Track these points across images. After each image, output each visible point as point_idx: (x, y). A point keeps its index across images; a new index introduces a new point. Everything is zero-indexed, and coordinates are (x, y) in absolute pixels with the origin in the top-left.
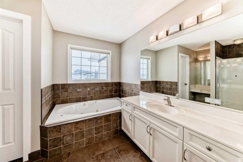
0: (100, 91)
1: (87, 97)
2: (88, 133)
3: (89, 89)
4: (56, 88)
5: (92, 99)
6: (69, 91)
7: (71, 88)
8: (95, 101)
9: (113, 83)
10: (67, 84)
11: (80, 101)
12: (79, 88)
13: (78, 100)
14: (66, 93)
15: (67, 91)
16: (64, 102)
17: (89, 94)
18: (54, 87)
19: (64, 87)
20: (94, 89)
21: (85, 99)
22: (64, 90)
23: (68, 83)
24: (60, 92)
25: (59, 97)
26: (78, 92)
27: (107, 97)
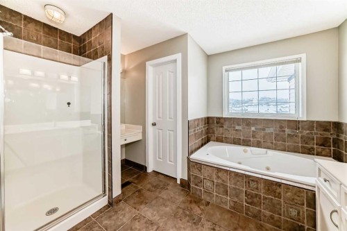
0: (277, 135)
1: (250, 140)
2: (234, 192)
3: (253, 129)
4: (211, 121)
5: (258, 145)
6: (225, 127)
7: (227, 123)
8: (265, 150)
9: (313, 122)
10: (222, 118)
11: (240, 144)
12: (238, 125)
13: (236, 142)
14: (221, 129)
15: (222, 127)
16: (219, 140)
17: (254, 136)
18: (208, 120)
19: (220, 121)
20: (264, 130)
21: (246, 143)
22: (219, 125)
23: (224, 117)
24: (214, 126)
25: (214, 133)
26: (237, 130)
27: (295, 150)
